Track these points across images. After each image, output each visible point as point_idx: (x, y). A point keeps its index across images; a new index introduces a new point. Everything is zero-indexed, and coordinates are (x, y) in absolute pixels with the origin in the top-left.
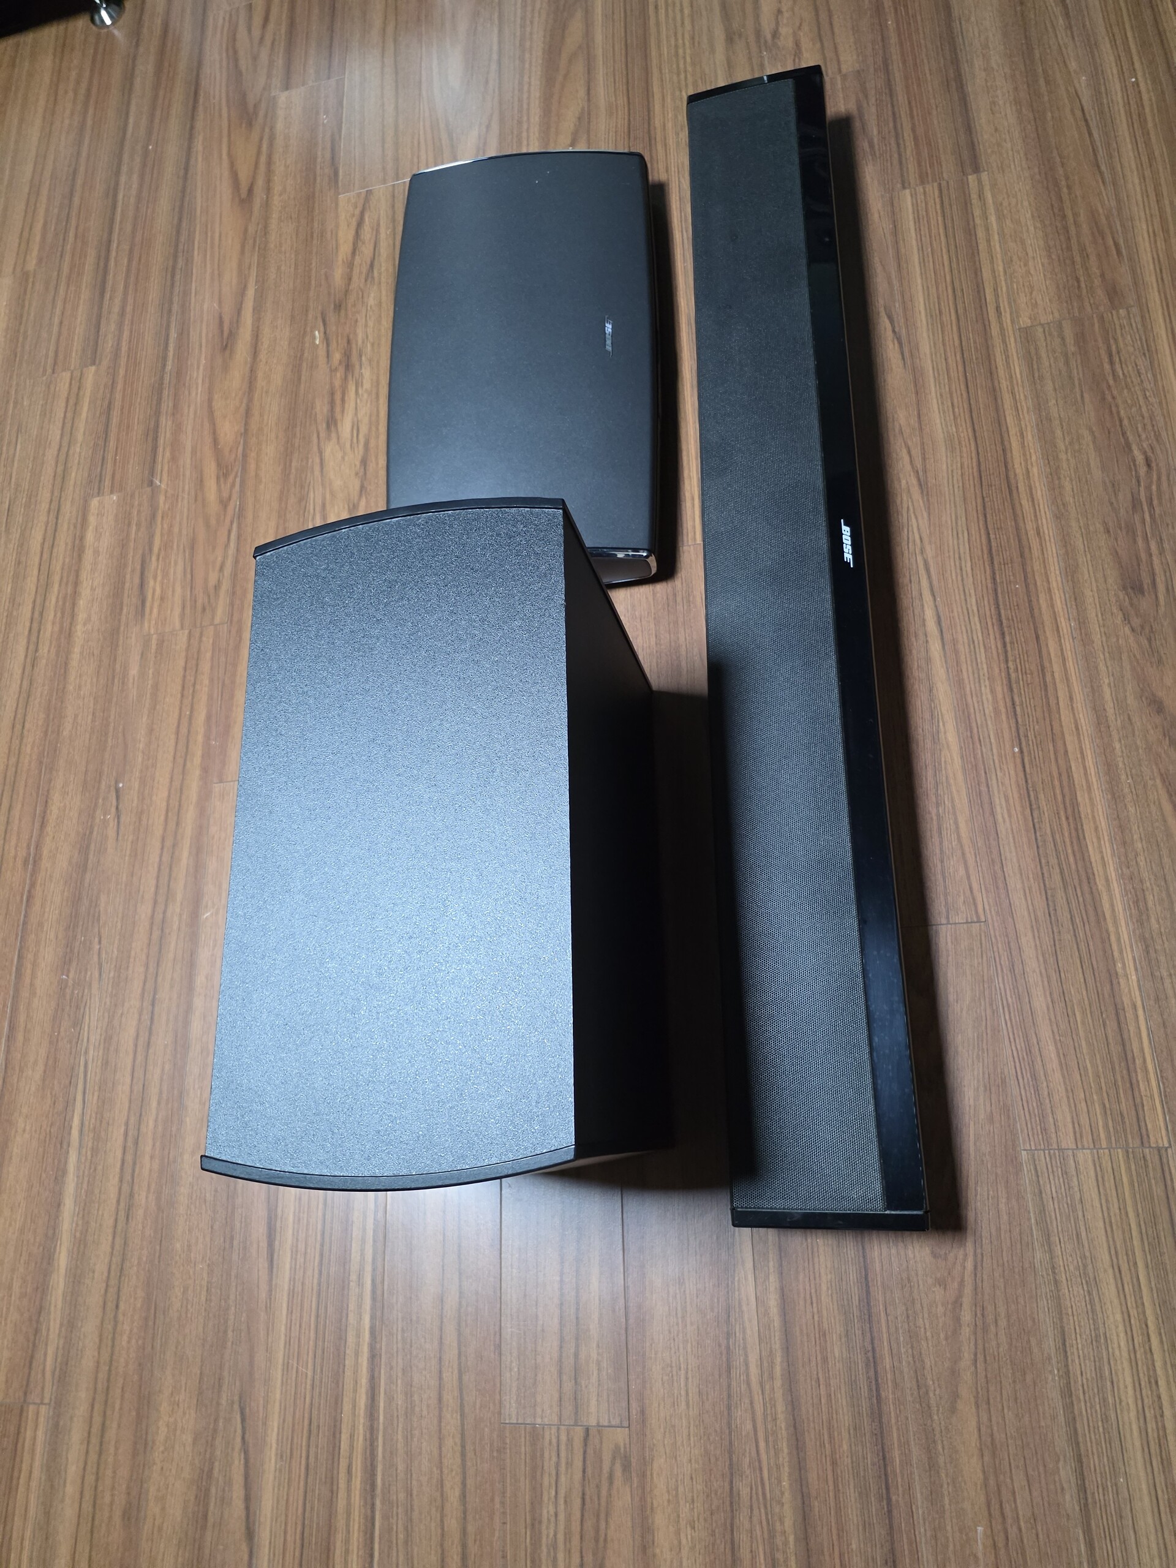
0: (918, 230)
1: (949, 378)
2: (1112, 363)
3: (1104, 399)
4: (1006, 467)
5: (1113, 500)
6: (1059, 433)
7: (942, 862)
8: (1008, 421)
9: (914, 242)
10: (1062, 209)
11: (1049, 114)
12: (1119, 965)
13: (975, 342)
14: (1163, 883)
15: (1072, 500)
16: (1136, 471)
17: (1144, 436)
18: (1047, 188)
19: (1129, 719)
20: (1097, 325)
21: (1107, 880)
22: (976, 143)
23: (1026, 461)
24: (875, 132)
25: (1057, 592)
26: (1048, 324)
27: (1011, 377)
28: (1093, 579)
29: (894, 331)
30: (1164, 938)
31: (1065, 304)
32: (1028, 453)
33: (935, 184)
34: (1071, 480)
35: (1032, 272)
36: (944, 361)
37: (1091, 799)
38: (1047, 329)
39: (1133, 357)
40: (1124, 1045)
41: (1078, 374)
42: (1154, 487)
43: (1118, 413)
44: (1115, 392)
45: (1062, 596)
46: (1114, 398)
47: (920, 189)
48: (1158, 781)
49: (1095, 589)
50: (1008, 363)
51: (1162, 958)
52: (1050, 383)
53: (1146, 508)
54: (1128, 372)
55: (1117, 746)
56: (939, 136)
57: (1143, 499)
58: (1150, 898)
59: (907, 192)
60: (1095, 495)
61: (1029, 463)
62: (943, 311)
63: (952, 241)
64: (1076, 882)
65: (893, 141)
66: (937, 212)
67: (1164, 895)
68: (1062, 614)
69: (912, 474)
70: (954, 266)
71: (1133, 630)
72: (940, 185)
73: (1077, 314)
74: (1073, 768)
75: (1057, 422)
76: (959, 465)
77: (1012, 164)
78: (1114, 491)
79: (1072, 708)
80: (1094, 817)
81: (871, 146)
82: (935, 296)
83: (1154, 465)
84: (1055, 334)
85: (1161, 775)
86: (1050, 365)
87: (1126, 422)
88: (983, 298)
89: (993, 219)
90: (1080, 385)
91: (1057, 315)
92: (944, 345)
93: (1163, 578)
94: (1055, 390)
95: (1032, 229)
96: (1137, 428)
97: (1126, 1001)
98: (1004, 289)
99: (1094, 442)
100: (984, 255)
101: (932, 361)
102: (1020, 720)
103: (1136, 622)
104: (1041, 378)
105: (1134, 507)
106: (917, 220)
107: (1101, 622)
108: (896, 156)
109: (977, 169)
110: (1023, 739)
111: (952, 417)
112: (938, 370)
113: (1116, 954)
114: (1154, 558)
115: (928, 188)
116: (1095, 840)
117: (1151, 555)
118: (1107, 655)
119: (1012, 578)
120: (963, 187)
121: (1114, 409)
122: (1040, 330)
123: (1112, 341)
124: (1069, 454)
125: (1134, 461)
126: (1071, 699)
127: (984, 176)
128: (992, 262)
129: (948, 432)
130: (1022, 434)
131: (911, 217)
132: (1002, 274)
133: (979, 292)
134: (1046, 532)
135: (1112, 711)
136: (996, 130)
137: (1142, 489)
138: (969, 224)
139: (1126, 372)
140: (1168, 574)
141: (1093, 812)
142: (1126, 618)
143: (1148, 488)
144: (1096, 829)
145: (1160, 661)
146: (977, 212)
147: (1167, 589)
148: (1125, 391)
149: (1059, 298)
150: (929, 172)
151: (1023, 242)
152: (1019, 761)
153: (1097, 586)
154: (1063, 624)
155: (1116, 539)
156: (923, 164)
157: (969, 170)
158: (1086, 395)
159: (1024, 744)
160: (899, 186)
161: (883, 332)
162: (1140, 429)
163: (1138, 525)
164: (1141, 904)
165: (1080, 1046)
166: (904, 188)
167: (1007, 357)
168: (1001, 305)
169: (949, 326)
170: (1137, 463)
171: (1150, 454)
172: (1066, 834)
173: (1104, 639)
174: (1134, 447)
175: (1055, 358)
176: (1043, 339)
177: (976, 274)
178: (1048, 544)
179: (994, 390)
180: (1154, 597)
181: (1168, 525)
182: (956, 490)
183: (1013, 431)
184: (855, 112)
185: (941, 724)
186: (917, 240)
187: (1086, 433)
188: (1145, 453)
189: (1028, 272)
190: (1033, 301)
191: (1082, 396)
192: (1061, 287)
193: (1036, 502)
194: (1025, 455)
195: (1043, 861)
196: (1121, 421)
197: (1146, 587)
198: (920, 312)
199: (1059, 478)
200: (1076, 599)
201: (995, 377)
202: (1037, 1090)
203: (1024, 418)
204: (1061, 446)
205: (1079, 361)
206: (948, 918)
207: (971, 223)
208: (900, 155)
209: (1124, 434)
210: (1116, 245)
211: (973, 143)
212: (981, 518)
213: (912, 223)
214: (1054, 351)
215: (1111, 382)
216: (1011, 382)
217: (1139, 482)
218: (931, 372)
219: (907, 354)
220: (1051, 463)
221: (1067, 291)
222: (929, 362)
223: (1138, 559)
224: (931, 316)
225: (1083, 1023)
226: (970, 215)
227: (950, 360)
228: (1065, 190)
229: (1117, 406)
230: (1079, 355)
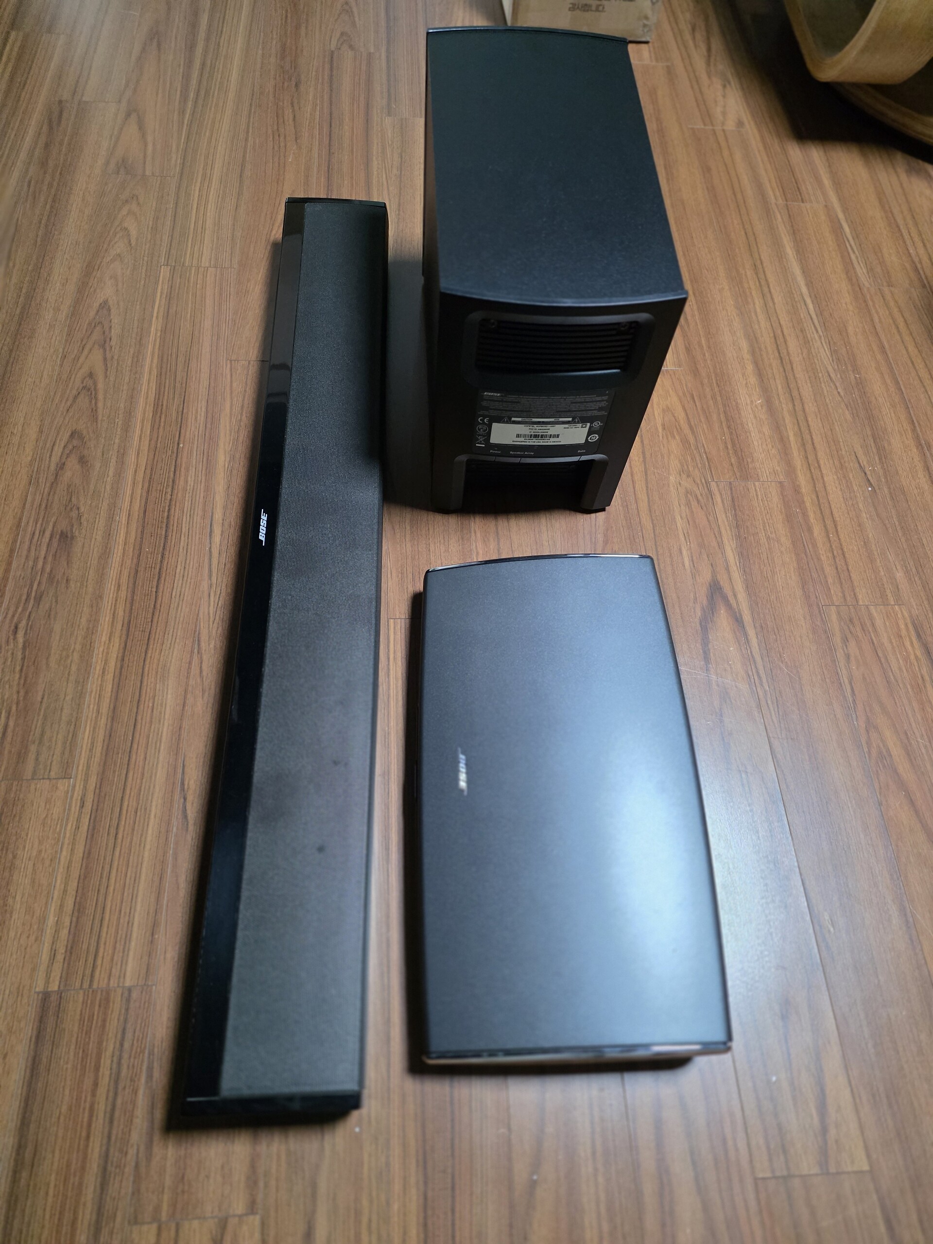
0: (130, 924)
1: (148, 737)
3: (27, 693)
4: (126, 645)
5: (54, 604)
6: (74, 668)
7: (245, 391)
8: (110, 686)
9: (138, 908)
12: (159, 334)
13: (114, 772)
14: (119, 368)
15: (85, 609)
16: (28, 624)
17: (10, 653)
19: (103, 455)
21: (150, 373)
22: (33, 1039)
23: (108, 648)
24: (141, 1092)
25: (121, 542)
26: (43, 779)
27: (94, 728)
28: (92, 546)
29: (185, 799)
30: (129, 344)
31: (21, 796)
32: (104, 654)
33: (95, 986)
34: (79, 626)
35: (36, 843)
36: (148, 758)
37: (144, 414)
38: (46, 773)
40: (169, 303)
41: (38, 720)
42: (20, 609)
43: (20, 678)
44: (15, 697)
45: (118, 539)
46: (18, 692)
47: (113, 983)
48: (100, 418)
49: (93, 540)
50: (93, 743)
51: (134, 336)
52: (63, 718)
53: (33, 594)
55: (117, 441)
56: (69, 1066)
57: (32, 601)
58: (129, 363)
59: (128, 983)
60: (66, 610)
61: (106, 646)
62: (133, 813)
63: (101, 898)
64: (168, 373)
65: (124, 1071)
66: (105, 944)
67: (121, 363)
68: (123, 526)
69: (203, 652)
70: (107, 867)
71: (78, 509)
72: (91, 985)
73: (15, 783)
74: (149, 432)
75: (72, 678)
76: (163, 653)
77: (6, 996)
78: (50, 610)
79: (137, 466)
80: (146, 404)
81: (150, 1069)
82: (135, 832)
83: (13, 628)
84: (41, 766)
85: (96, 422)
86: (57, 734)
87: (18, 668)
88: (92, 821)
89: (51, 920)
90: (40, 710)
91: (33, 787)
92: (143, 774)
93: (43, 540)
94: (62, 709)
95: (18, 898)
96: (11, 662)
97: (160, 320)
98: (69, 828)
99: (50, 655)
100: (75, 873)
101: (158, 758)
102: (174, 462)
103: (74, 514)
104: (69, 723)
105: (41, 597)
106: (128, 938)
107: (98, 517)
108: (127, 1045)
109: (46, 996)
110: (175, 451)
111: (156, 698)
112: (155, 748)
113: (158, 340)
114: (43, 556)
115: (103, 984)
116: (150, 393)
117: (45, 558)
118: (102, 495)
119: (149, 556)
120: (66, 977)
121: (22, 681)
122: (53, 774)
124: (72, 648)
125: (25, 634)
126: (136, 471)
127: (40, 987)
128: (70, 862)
129: (164, 684)
130: (103, 673)
131: (133, 944)
132: (65, 846)
133: (94, 829)
134: (113, 587)
135: (112, 461)
136: (5, 1057)
137: (29, 609)
138: (78, 918)
140: (39, 543)
141: (146, 407)
142: (80, 517)
143: (24, 609)
144: (147, 398)
145: (69, 486)
146: (64, 933)
147: (44, 532)
148: (6, 697)
149: (23, 806)
150: (97, 1008)
151: (33, 881)
152: (182, 438)
153: (91, 541)
154: (124, 519)
155: (64, 573)
156: (99, 1024)
157: (54, 998)
158: (39, 699)
159: (176, 448)
160: (134, 995)
161: (196, 800)
162: (10, 660)
163: (44, 581)
164: (135, 359)
165: (192, 304)
166: (130, 990)
167: (91, 750)
168: (78, 808)
169: (132, 794)
170: (23, 632)
171: (12, 637)
172: (166, 397)
173: (100, 505)
174: (20, 645)
175: (50, 741)
176: (54, 763)
177: (89, 853)
178: (114, 578)
179: (113, 719)
180: (55, 529)
181: (23, 579)
182: (171, 631)
183: (109, 677)
184: (157, 1137)
185: (226, 466)
186: (135, 910)
187: (53, 664)
188: (15, 639)
189: (40, 843)
190: (48, 806)
191: (43, 698)
192: (17, 819)
193: (112, 612)
194: (108, 653)
195: (184, 385)
196: (21, 670)
197: (58, 537)
198: (155, 817)
199: (88, 629)
200: (109, 535)
201: (107, 732)
202: (221, 289)
203: (97, 687)
204: (76, 656)
205: (32, 733)
206: (249, 363)
207: (74, 919)
208: (122, 1045)
209: (23, 659)
211: (37, 1042)
212: (158, 606)
213: (134, 935)
214: (49, 748)
215: (14, 708)
216: (96, 723)
217: (29, 616)
218: (162, 748)
219: (180, 771)
220: (89, 642)
221: (14, 812)
222: (161, 758)
223: (55, 555)
224: (146, 809)
225: (187, 313)
226: (72, 930)
227: (142, 757)
229: (19, 684)
230: (30, 740)
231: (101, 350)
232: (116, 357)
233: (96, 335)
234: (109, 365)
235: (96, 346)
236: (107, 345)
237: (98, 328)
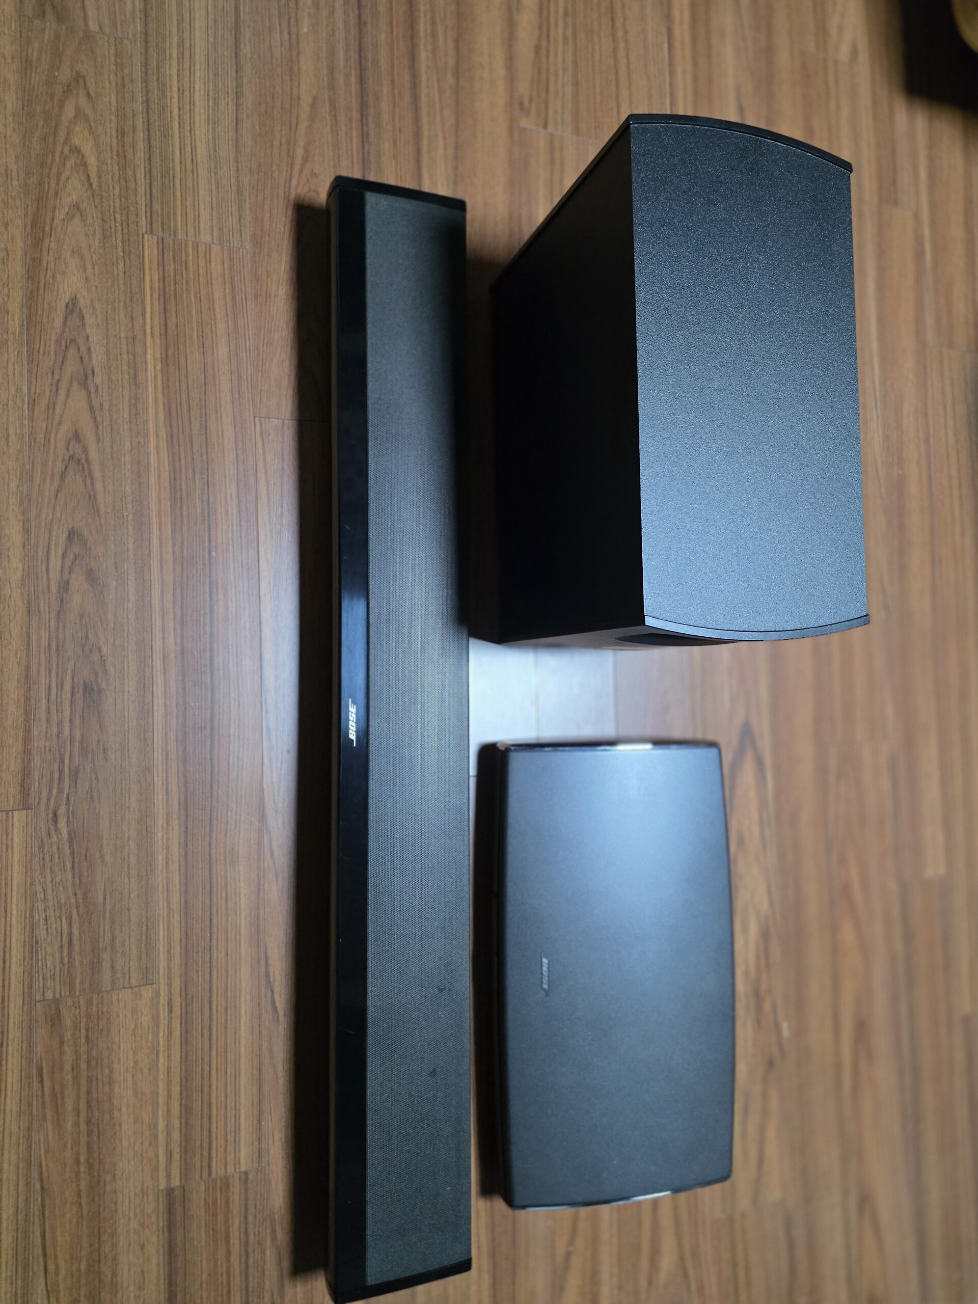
0: (237, 1117)
1: (226, 931)
2: (70, 934)
3: (85, 895)
4: (187, 827)
5: (94, 782)
6: (133, 860)
7: (283, 469)
8: (178, 878)
9: (243, 1102)
10: (90, 1133)
11: (83, 1267)
12: (158, 368)
13: (197, 971)
14: (114, 426)
15: (132, 786)
16: (68, 810)
17: (55, 848)
18: (100, 1162)
19: (116, 568)
20: (78, 981)
21: (157, 436)
22: (166, 1229)
23: (167, 833)
24: (268, 1252)
25: (160, 695)
26: (124, 988)
27: (168, 927)
28: (126, 702)
29: (272, 992)
30: (120, 383)
31: (105, 1010)
32: (165, 841)
33: (214, 1176)
34: (129, 808)
35: (131, 1053)
36: (230, 953)
37: (160, 503)
38: (127, 981)
39: (49, 940)
40: (165, 309)
41: (104, 925)
42: (55, 791)
43: (73, 878)
44: (73, 900)
45: (155, 690)
46: (75, 894)
47: (230, 1170)
48: (102, 510)
49: (126, 693)
50: (169, 944)
51: (125, 368)
52: (133, 919)
53: (67, 771)
54: (56, 922)
55: (131, 546)
56: (203, 1243)
57: (67, 780)
58: (126, 416)
59: (243, 1169)
60: (111, 789)
61: (165, 830)
62: (223, 1012)
63: (206, 1098)
64: (181, 437)
65: (252, 1237)
66: (217, 1138)
67: (115, 416)
68: (159, 673)
69: (271, 829)
70: (206, 1068)
71: (99, 649)
72: (210, 1174)
73: (95, 997)
74: (170, 532)
75: (133, 872)
76: (228, 834)
77: (132, 1198)
78: (92, 791)
79: (162, 584)
80: (160, 488)
81: (274, 1232)
82: (228, 1031)
83: (51, 816)
84: (119, 975)
85: (98, 515)
86: (129, 938)
87: (69, 866)
88: (183, 1025)
89: (161, 1125)
90: (104, 912)
91: (115, 998)
92: (227, 971)
93: (64, 696)
94: (129, 909)
95: (124, 1110)
96: (59, 858)
97: (158, 341)
98: (161, 1034)
99: (102, 846)
100: (176, 1079)
101: (240, 952)
102: (208, 580)
103: (95, 657)
104: (140, 924)
105: (77, 773)
106: (237, 1129)
107: (126, 661)
108: (250, 1218)
109: (170, 1192)
110: (207, 563)
111: (229, 887)
112: (236, 942)
113: (159, 377)
114: (68, 718)
115: (221, 1173)
116: (162, 468)
117: (71, 721)
118: (126, 629)
119: (197, 713)
120: (186, 1173)
121: (77, 882)
122: (133, 981)
123: (66, 960)
124: (127, 835)
125: (68, 821)
126: (162, 593)
127: (163, 1185)
128: (169, 1069)
129: (234, 870)
130: (167, 863)
131: (243, 1134)
132: (161, 1054)
133: (187, 1033)
134: (160, 756)
135: (130, 577)
136: (142, 1247)
137: (66, 792)
138: (186, 1119)
139: (59, 923)
140: (59, 700)
141: (160, 493)
142: (103, 661)
143: (60, 791)
144: (159, 477)
145: (81, 617)
146: (176, 1135)
147: (62, 685)
148: (63, 901)
149: (109, 1019)
150: (219, 1193)
151: (135, 1092)
152: (213, 543)
153: (123, 695)
154: (158, 663)
155: (99, 741)
156: (223, 1204)
157: (177, 1193)
158: (101, 900)
159: (207, 557)
160: (251, 1177)
161: (283, 991)
162: (57, 856)
163: (76, 751)
164: (134, 411)
165: (197, 314)
166: (246, 1173)
167: (169, 951)
168: (166, 1014)
169: (219, 993)
170: (65, 819)
171: (52, 828)
172: (183, 476)
173: (126, 644)
174: (65, 837)
175: (123, 946)
176: (132, 969)
177: (187, 1057)
178: (160, 743)
179: (186, 914)
180: (76, 680)
181: (50, 750)
182: (234, 807)
183: (174, 867)
184: (287, 1282)
186: (240, 1103)
187: (108, 858)
188: (57, 829)
189: (135, 1053)
190: (135, 1016)
191: (105, 899)
192: (105, 1033)
193: (165, 788)
194: (168, 839)
195: (205, 457)
196: (73, 868)
197: (81, 689)
198: (246, 1013)
199: (140, 811)
200: (144, 686)
201: (183, 930)
202: (233, 287)
203: (162, 880)
204: (132, 845)
205: (101, 940)
206: (283, 424)
207: (183, 1121)
208: (246, 1218)
209: (72, 853)
210: (41, 1081)
211: (170, 1231)
212: (215, 776)
213: (243, 1126)
214: (123, 954)
215: (75, 913)
216: (169, 920)
217: (68, 799)
218: (242, 941)
219: (263, 963)
220: (144, 827)
221: (101, 1027)
222: (243, 952)
223: (82, 717)
224: (235, 1007)
225: (192, 330)
226: (183, 1130)
227: (224, 953)
228: (82, 1159)
229: (74, 885)
230: (101, 947)
231: (84, 392)
232: (106, 406)
233: (71, 366)
234: (99, 418)
235: (75, 384)
236: (90, 381)
237: (72, 351)
